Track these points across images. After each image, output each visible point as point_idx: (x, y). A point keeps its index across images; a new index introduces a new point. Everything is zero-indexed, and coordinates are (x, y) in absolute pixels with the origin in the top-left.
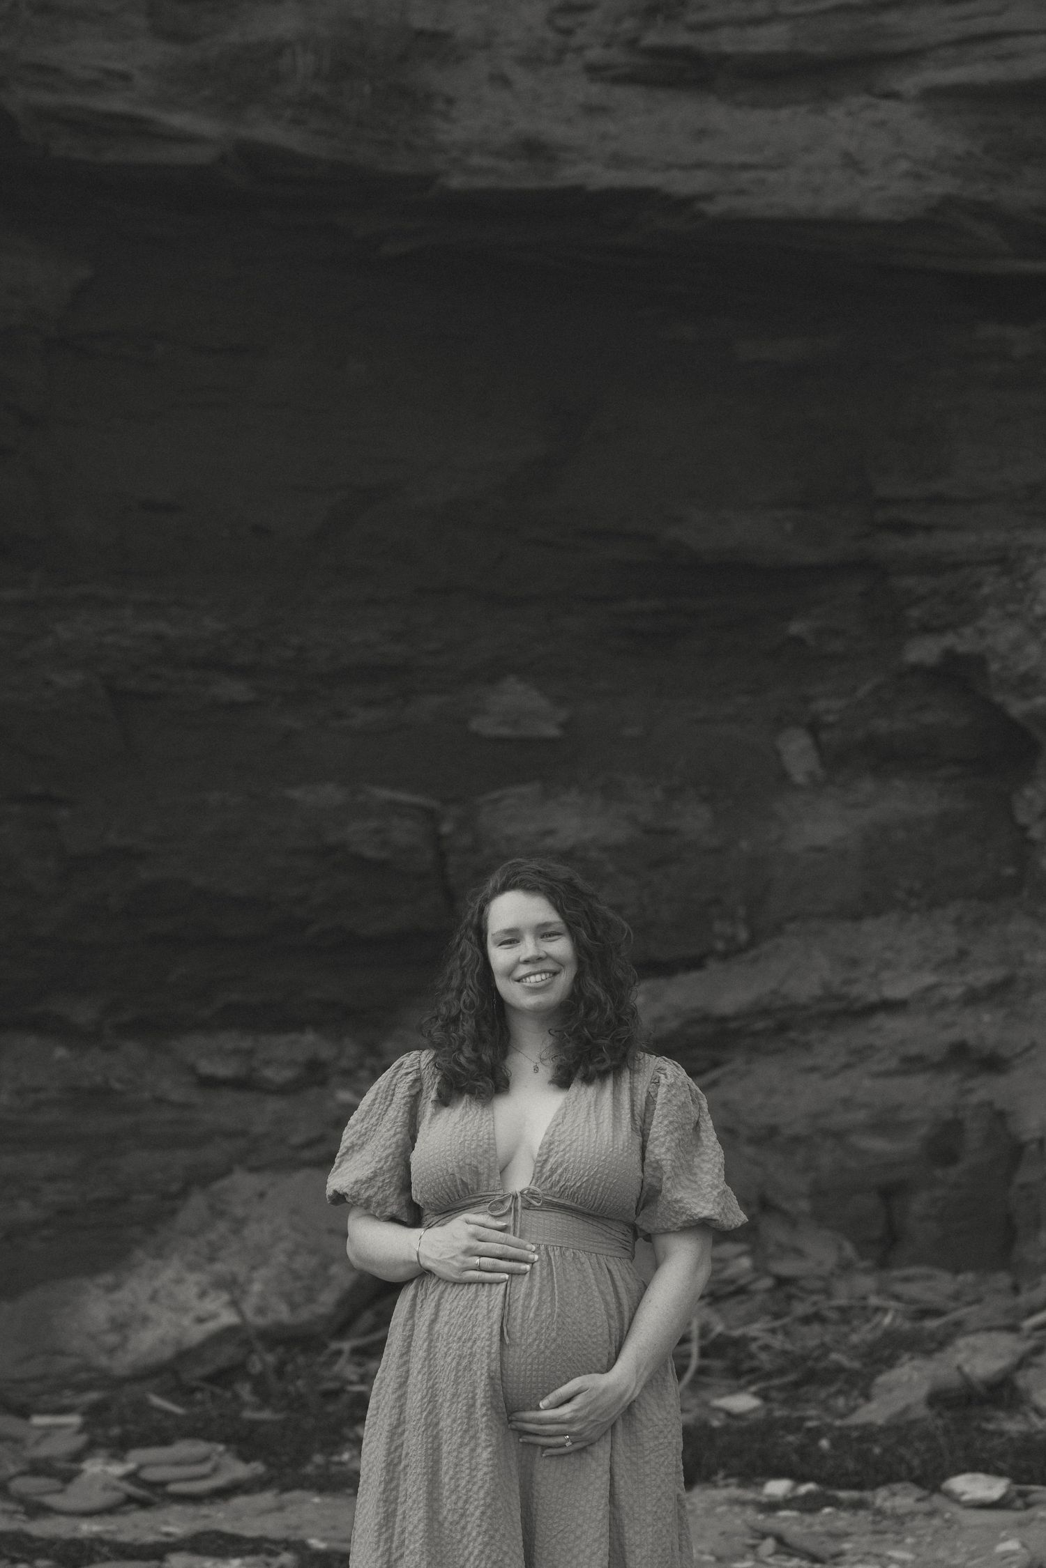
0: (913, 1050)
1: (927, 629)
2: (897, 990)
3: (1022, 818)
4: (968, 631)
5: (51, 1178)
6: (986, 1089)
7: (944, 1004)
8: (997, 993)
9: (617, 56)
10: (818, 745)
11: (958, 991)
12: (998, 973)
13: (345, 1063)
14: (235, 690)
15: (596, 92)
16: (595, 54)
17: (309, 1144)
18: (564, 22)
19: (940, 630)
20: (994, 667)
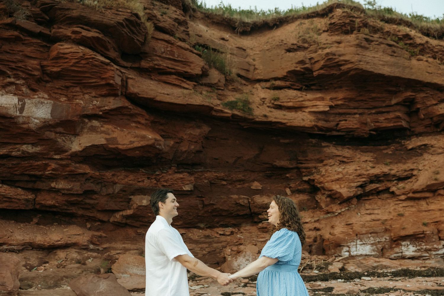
0: (310, 228)
1: (305, 176)
2: (307, 221)
3: (317, 199)
4: (312, 176)
5: (206, 248)
6: (319, 233)
7: (312, 222)
8: (317, 221)
9: (270, 105)
10: (291, 190)
11: (313, 221)
12: (317, 219)
13: (236, 232)
14: (224, 183)
15: (270, 109)
16: (268, 105)
17: (236, 242)
18: (263, 100)
19: (307, 176)
20: (316, 181)
